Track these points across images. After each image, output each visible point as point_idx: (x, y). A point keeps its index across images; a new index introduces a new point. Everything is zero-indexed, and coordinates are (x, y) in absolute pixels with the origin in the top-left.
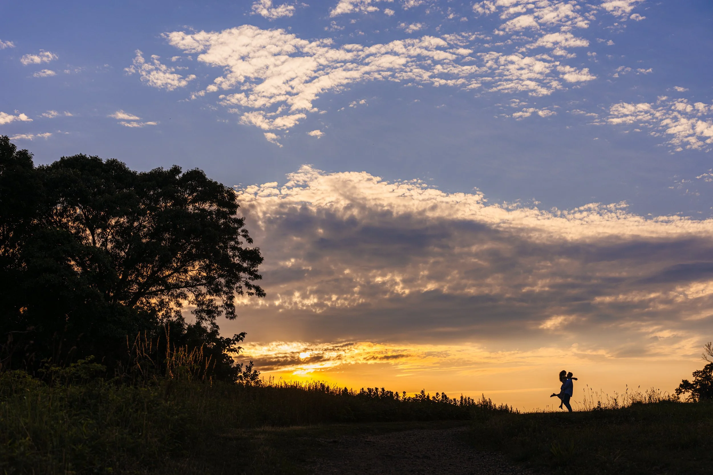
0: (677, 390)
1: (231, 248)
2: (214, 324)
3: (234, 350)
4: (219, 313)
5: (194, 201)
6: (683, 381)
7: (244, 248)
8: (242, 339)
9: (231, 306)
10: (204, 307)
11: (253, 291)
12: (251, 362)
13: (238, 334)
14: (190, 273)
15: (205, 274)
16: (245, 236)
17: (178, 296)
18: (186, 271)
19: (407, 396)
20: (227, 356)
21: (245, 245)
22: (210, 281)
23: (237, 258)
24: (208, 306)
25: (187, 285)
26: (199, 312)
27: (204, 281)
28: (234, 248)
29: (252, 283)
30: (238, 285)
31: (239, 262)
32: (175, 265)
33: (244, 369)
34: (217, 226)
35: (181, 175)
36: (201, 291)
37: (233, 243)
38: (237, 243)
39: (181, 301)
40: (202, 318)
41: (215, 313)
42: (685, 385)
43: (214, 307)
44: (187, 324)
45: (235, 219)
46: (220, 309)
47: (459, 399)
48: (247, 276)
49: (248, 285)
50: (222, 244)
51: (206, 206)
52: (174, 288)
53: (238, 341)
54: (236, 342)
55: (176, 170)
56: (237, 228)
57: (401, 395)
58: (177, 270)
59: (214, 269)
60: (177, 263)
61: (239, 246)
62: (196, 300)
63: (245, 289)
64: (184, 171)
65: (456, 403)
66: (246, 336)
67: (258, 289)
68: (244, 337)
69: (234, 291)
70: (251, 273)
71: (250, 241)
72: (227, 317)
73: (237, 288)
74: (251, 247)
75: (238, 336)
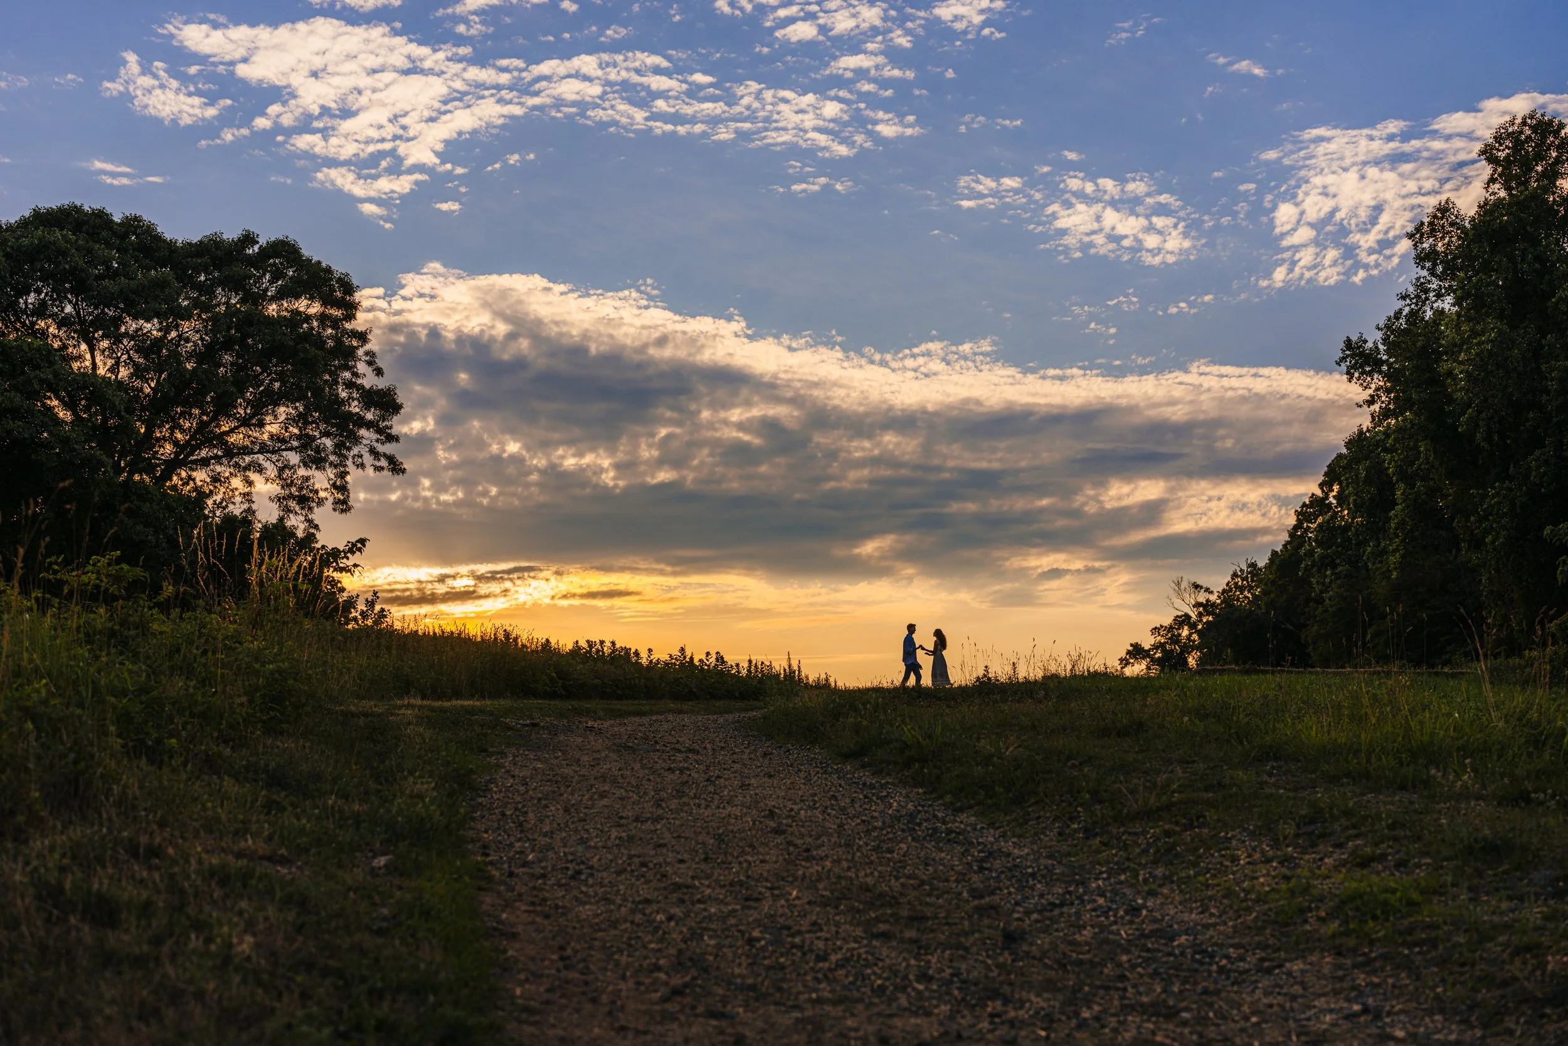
0: (1121, 660)
1: (344, 384)
2: (310, 521)
3: (345, 570)
4: (321, 502)
5: (279, 296)
6: (1132, 645)
7: (367, 387)
8: (360, 550)
9: (343, 489)
10: (293, 489)
11: (383, 463)
12: (375, 593)
13: (354, 541)
14: (268, 428)
15: (296, 431)
16: (370, 363)
17: (247, 468)
18: (261, 424)
19: (655, 657)
20: (334, 580)
21: (369, 381)
22: (306, 442)
23: (356, 403)
24: (301, 489)
25: (263, 449)
26: (284, 498)
27: (295, 444)
28: (350, 385)
29: (381, 448)
30: (355, 451)
31: (357, 410)
32: (242, 412)
33: (361, 606)
34: (320, 342)
35: (256, 248)
36: (288, 461)
37: (347, 375)
38: (356, 375)
39: (253, 476)
40: (289, 510)
41: (313, 501)
42: (1137, 652)
43: (311, 491)
44: (259, 521)
45: (352, 331)
46: (322, 494)
47: (746, 665)
48: (375, 436)
49: (373, 451)
50: (327, 377)
51: (302, 305)
52: (238, 454)
53: (353, 553)
54: (349, 555)
55: (248, 239)
56: (357, 348)
57: (644, 655)
58: (245, 422)
59: (312, 423)
60: (245, 409)
61: (359, 381)
62: (280, 476)
63: (368, 459)
64: (262, 241)
65: (739, 672)
66: (367, 544)
67: (391, 459)
68: (364, 546)
69: (349, 463)
70: (379, 431)
71: (379, 372)
72: (335, 510)
73: (353, 457)
74: (381, 384)
75: (354, 545)
